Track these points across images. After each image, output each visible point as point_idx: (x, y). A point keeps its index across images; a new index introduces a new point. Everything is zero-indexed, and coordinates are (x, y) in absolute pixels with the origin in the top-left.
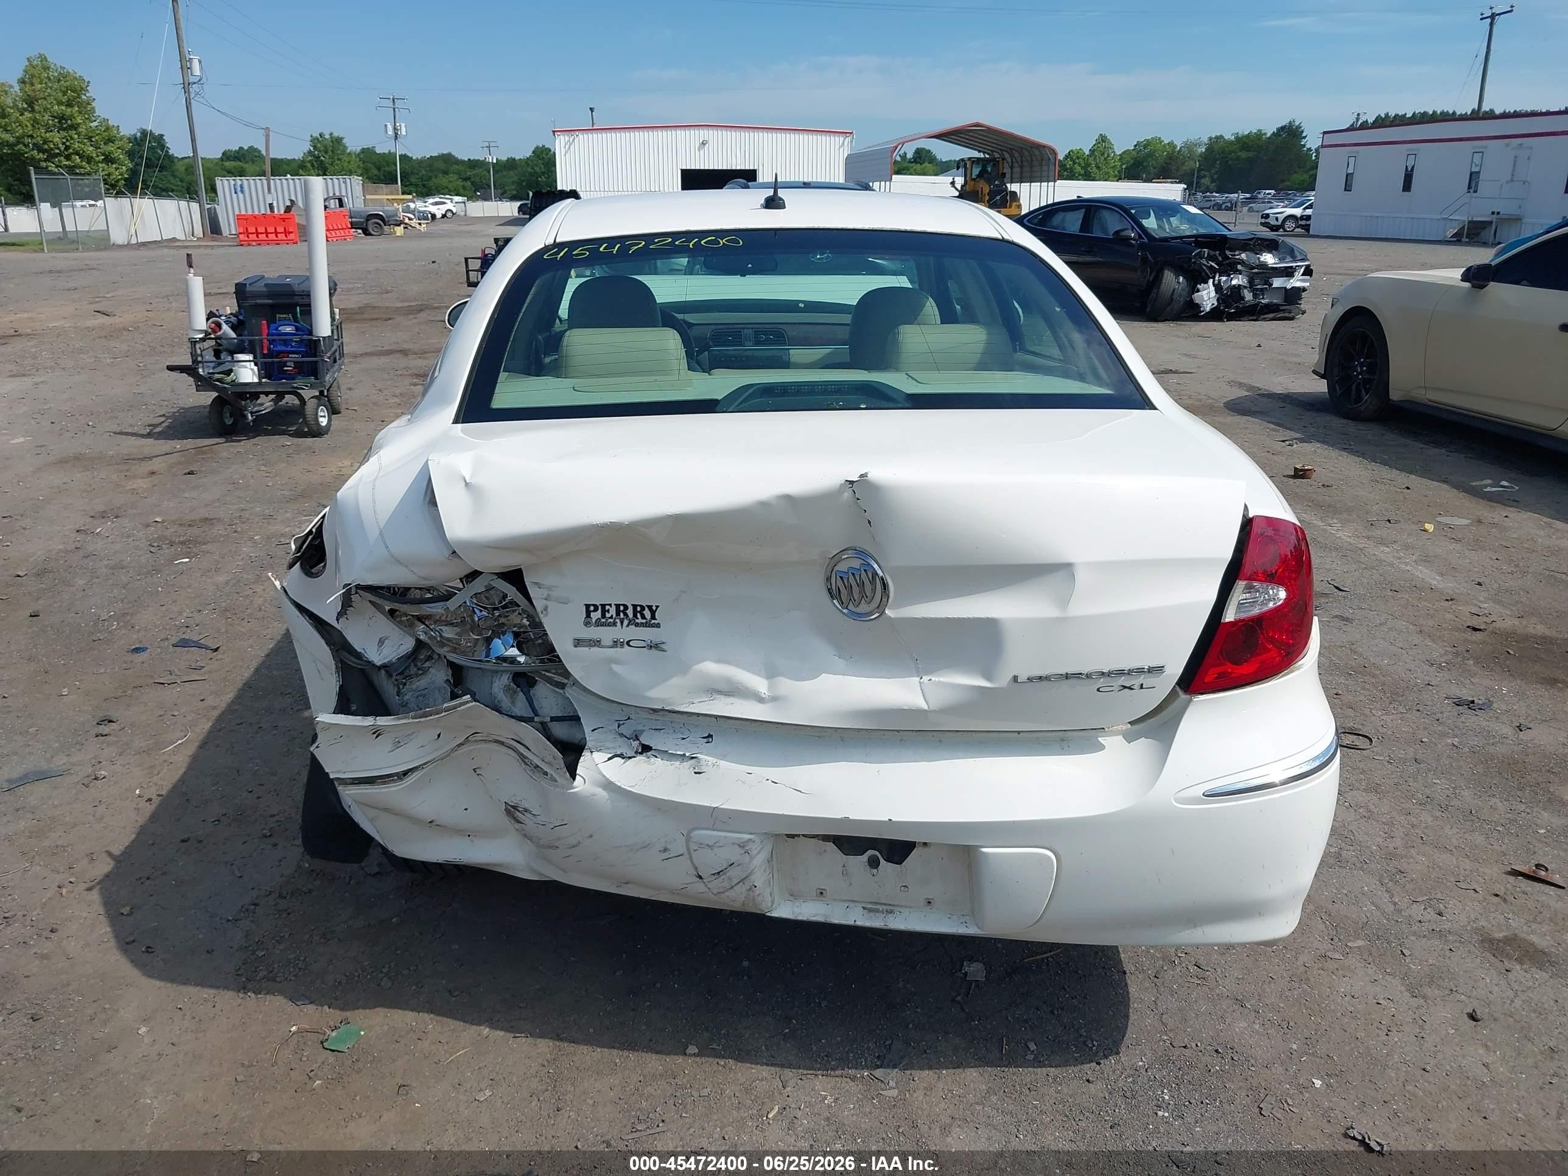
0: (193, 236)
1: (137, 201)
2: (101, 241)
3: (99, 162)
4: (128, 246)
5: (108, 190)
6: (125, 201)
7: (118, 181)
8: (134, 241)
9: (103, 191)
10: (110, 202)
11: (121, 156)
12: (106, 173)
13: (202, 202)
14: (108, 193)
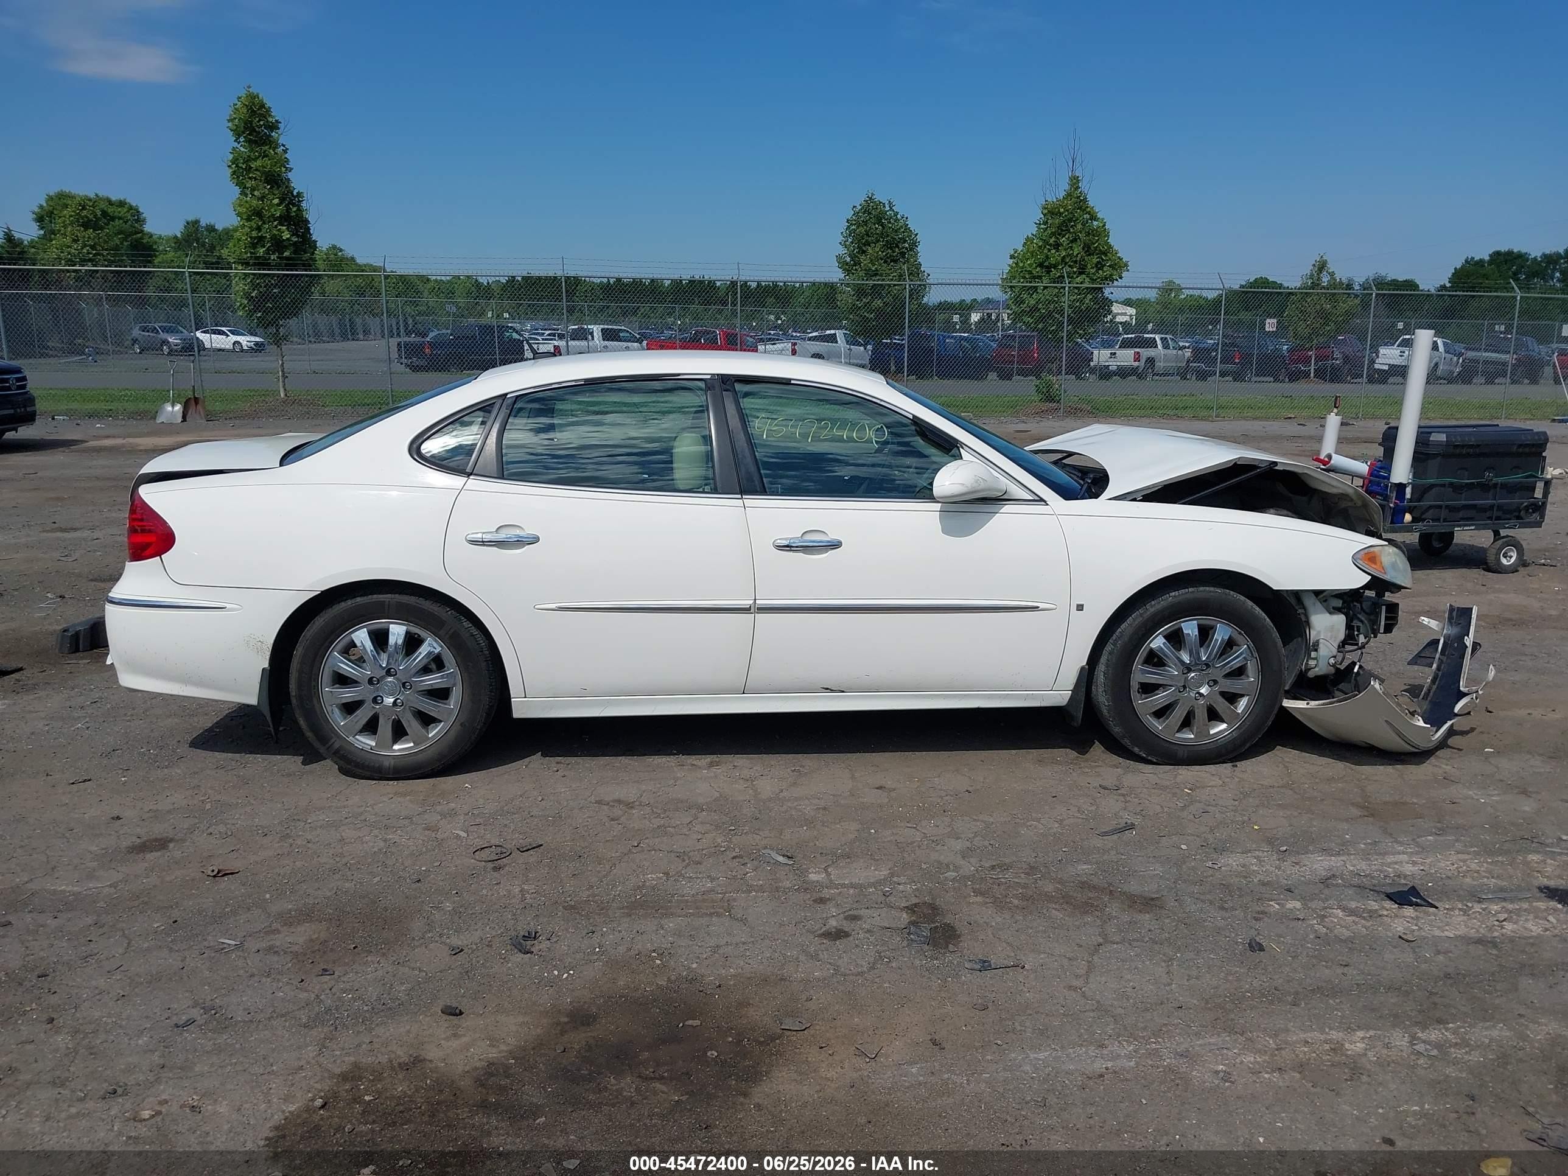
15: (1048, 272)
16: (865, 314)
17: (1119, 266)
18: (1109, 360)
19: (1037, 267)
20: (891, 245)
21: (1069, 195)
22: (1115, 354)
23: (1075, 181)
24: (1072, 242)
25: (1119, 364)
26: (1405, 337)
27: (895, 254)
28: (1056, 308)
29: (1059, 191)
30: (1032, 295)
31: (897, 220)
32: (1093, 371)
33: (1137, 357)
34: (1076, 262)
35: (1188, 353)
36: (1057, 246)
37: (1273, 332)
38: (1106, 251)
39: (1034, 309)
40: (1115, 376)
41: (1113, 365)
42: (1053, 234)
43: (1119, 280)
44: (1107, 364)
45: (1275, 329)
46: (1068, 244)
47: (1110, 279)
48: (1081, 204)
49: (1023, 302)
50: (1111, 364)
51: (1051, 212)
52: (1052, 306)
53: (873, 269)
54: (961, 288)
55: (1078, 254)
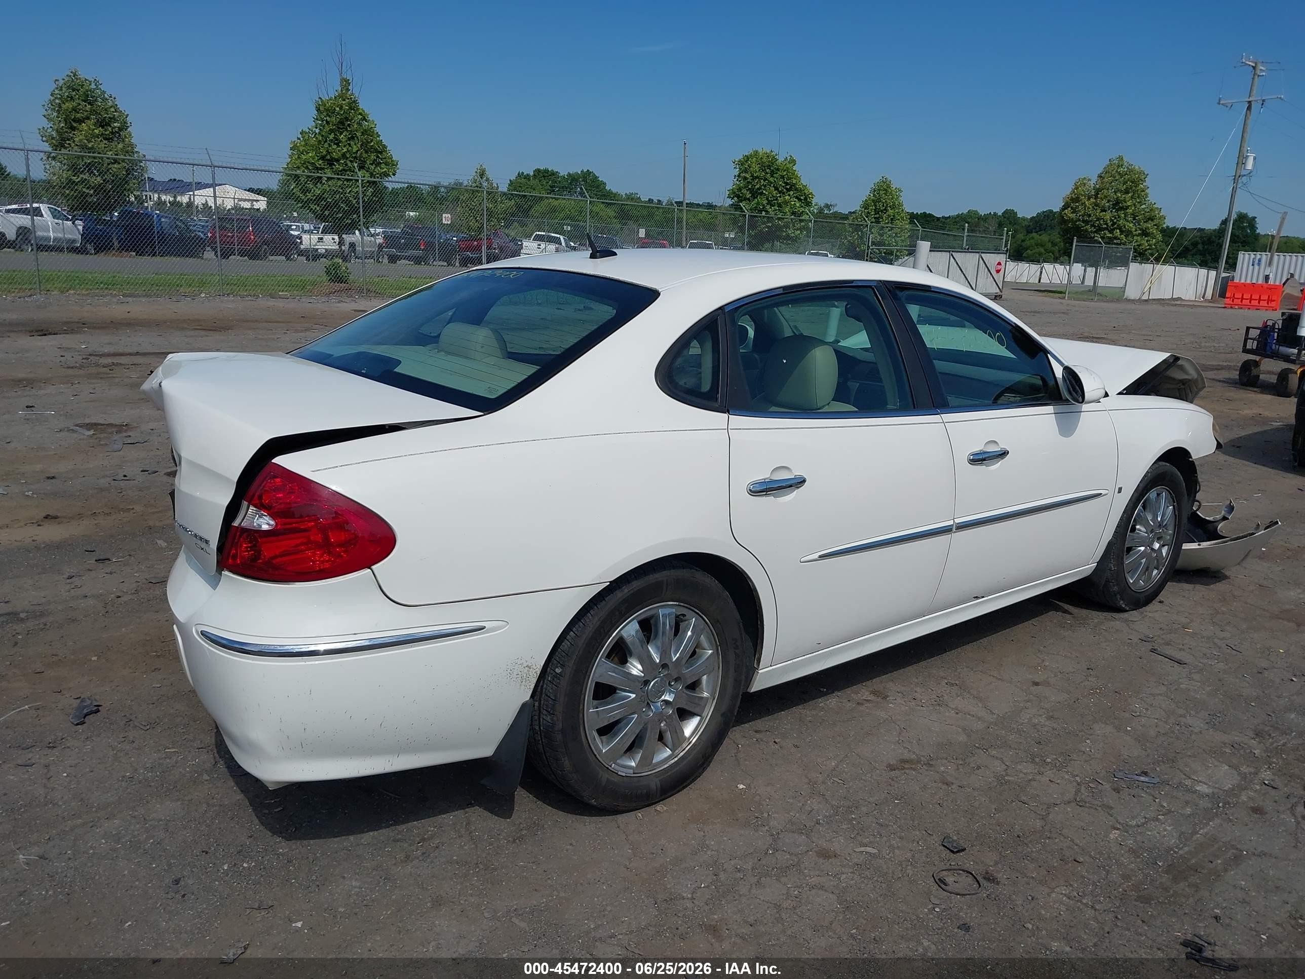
0: (1203, 298)
1: (1158, 267)
2: (1117, 296)
3: (1136, 235)
4: (1140, 301)
5: (1135, 257)
6: (1148, 267)
7: (1146, 250)
8: (1145, 297)
9: (1131, 257)
10: (1134, 266)
11: (1155, 231)
12: (1138, 243)
13: (1219, 271)
14: (1134, 260)
15: (331, 165)
16: (84, 190)
17: (392, 165)
18: (318, 244)
19: (318, 160)
20: (103, 124)
21: (342, 96)
22: (322, 239)
23: (346, 83)
24: (349, 139)
25: (326, 247)
26: (538, 233)
27: (107, 132)
28: (342, 198)
29: (332, 90)
30: (316, 184)
31: (105, 100)
32: (301, 253)
33: (341, 243)
34: (355, 158)
35: (380, 240)
36: (337, 142)
37: (447, 224)
38: (380, 150)
39: (320, 198)
40: (322, 258)
41: (321, 248)
42: (331, 131)
43: (392, 176)
44: (317, 247)
45: (449, 223)
46: (346, 141)
47: (386, 175)
48: (353, 105)
49: (309, 191)
50: (320, 247)
51: (324, 110)
52: (338, 197)
53: (90, 146)
54: (254, 174)
55: (358, 151)
